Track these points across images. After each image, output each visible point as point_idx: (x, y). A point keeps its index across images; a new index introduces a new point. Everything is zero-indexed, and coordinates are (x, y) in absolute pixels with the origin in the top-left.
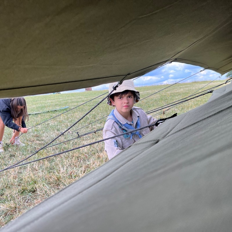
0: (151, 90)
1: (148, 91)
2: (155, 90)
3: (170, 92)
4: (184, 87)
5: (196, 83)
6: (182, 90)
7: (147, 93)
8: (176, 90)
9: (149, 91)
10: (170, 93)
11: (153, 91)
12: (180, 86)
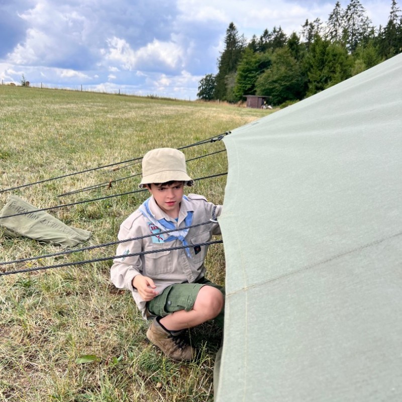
0: (77, 104)
1: (68, 106)
2: (84, 105)
3: (113, 116)
4: (136, 107)
5: (153, 100)
6: (134, 114)
7: (67, 109)
8: (123, 113)
9: (72, 105)
10: (114, 119)
11: (80, 106)
12: (128, 103)
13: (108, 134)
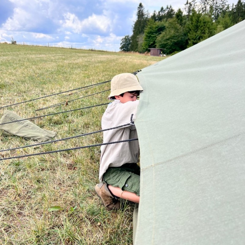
0: (46, 54)
1: (41, 56)
2: (50, 55)
3: (68, 62)
4: (82, 56)
5: (93, 52)
6: (81, 60)
8: (74, 60)
9: (43, 55)
10: (69, 63)
11: (48, 56)
12: (77, 54)
13: (65, 73)
